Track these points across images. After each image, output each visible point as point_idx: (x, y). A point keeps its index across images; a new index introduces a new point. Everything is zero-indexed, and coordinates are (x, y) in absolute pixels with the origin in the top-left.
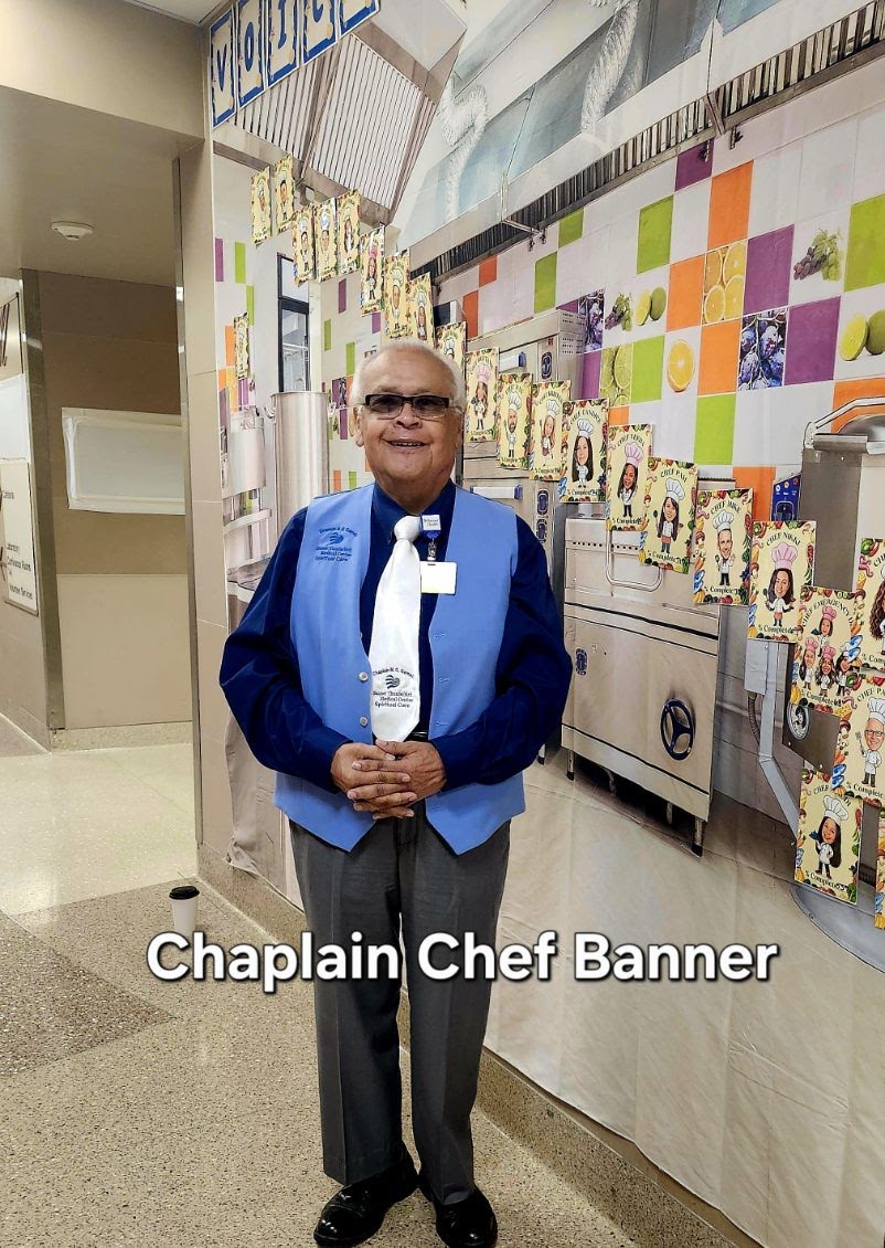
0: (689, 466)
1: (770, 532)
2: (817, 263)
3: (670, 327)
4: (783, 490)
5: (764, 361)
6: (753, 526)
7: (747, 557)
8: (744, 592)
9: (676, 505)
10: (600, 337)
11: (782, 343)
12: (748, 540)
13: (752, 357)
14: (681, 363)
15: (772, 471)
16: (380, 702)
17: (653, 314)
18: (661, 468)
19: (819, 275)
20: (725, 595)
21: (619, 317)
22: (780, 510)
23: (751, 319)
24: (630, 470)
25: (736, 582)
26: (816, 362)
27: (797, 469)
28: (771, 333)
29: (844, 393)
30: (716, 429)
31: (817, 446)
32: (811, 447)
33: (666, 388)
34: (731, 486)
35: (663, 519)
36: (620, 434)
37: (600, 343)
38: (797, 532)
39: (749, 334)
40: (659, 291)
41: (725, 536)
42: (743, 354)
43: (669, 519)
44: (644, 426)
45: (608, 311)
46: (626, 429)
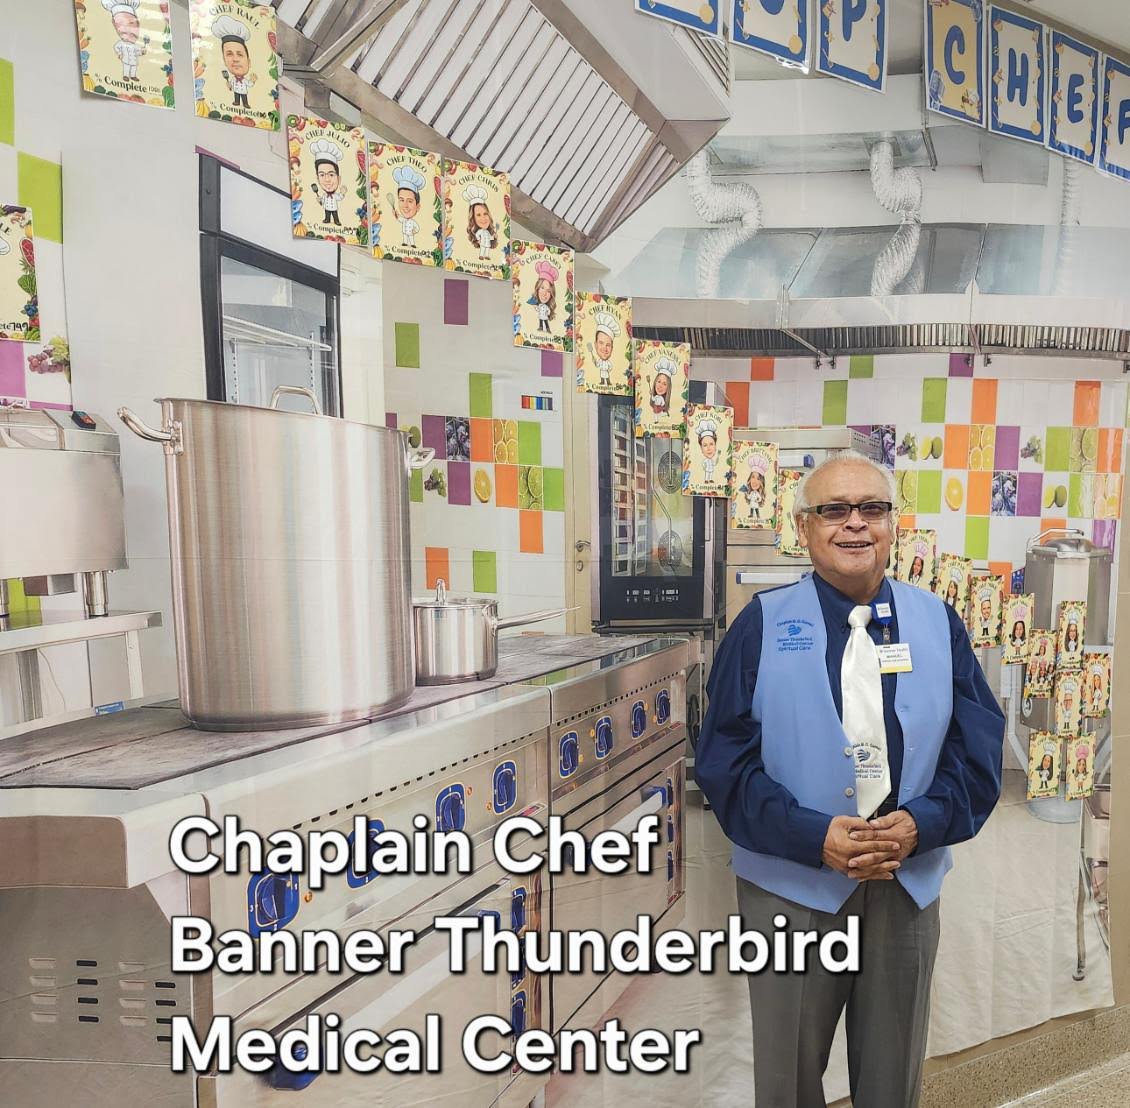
0: (967, 560)
1: (1012, 601)
2: (1031, 452)
3: (947, 466)
4: (1017, 575)
5: (1005, 500)
6: (1003, 599)
7: (1000, 617)
8: (998, 638)
9: (956, 586)
10: (893, 460)
11: (1015, 492)
12: (1001, 607)
13: (999, 496)
14: (955, 492)
15: (1010, 566)
17: (934, 452)
18: (949, 561)
19: (1032, 459)
20: (985, 642)
21: (906, 449)
22: (1016, 587)
23: (998, 473)
24: (918, 561)
25: (993, 632)
26: (1032, 507)
27: (1024, 564)
28: (1008, 484)
29: (1045, 525)
30: (978, 538)
31: (1034, 552)
32: (1030, 552)
33: (944, 505)
34: (988, 573)
35: (948, 595)
36: (910, 536)
37: (893, 465)
38: (1026, 600)
39: (997, 483)
40: (937, 438)
41: (986, 604)
42: (994, 494)
43: (952, 595)
44: (928, 531)
45: (899, 443)
46: (916, 531)
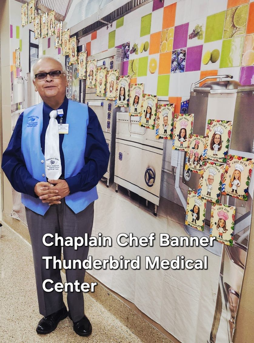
0: (155, 96)
1: (180, 117)
2: (196, 34)
3: (150, 53)
4: (184, 104)
5: (179, 64)
6: (174, 116)
7: (172, 125)
8: (171, 136)
9: (151, 109)
10: (128, 56)
11: (184, 59)
12: (173, 120)
13: (175, 63)
14: (153, 65)
15: (180, 98)
16: (49, 169)
17: (145, 50)
18: (147, 97)
19: (196, 38)
20: (165, 136)
21: (134, 50)
22: (183, 110)
23: (175, 51)
24: (137, 98)
25: (169, 132)
26: (195, 65)
27: (188, 98)
28: (181, 56)
29: (203, 75)
30: (164, 85)
31: (195, 91)
32: (193, 91)
33: (148, 72)
34: (168, 103)
35: (147, 113)
36: (134, 86)
37: (128, 58)
38: (188, 117)
39: (174, 56)
40: (147, 42)
41: (166, 118)
42: (172, 62)
43: (149, 112)
44: (141, 84)
45: (131, 48)
46: (136, 85)
